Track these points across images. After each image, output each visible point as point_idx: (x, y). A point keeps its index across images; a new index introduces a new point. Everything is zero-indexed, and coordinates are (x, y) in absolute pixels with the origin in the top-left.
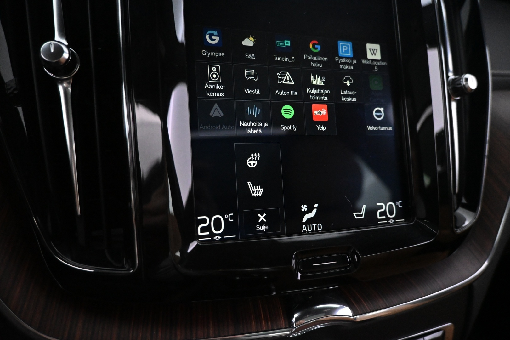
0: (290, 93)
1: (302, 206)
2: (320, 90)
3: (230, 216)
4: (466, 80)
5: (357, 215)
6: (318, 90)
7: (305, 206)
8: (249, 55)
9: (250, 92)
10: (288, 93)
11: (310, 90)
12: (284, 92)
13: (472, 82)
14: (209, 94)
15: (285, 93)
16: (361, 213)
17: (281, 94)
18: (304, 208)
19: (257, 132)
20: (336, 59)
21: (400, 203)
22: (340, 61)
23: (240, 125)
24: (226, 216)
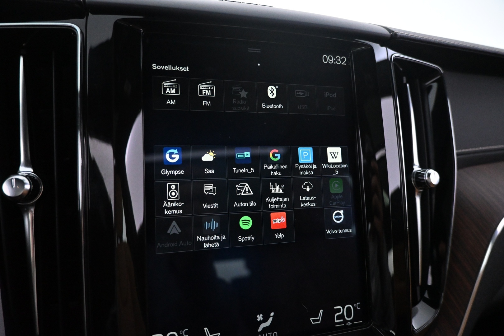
0: (249, 204)
1: (258, 316)
2: (279, 198)
3: (185, 331)
4: (429, 175)
5: (314, 321)
6: (277, 198)
7: (261, 315)
8: (208, 170)
9: (209, 206)
10: (247, 204)
11: (269, 199)
12: (242, 203)
13: (434, 177)
14: (167, 212)
15: (244, 205)
16: (318, 318)
17: (240, 206)
18: (260, 317)
19: (214, 245)
20: (296, 166)
21: (358, 305)
22: (300, 168)
23: (198, 240)
24: (181, 332)
